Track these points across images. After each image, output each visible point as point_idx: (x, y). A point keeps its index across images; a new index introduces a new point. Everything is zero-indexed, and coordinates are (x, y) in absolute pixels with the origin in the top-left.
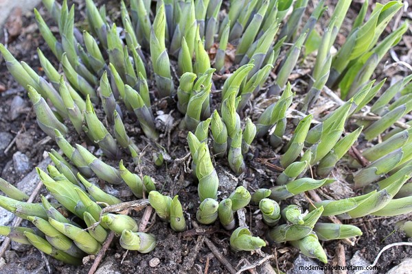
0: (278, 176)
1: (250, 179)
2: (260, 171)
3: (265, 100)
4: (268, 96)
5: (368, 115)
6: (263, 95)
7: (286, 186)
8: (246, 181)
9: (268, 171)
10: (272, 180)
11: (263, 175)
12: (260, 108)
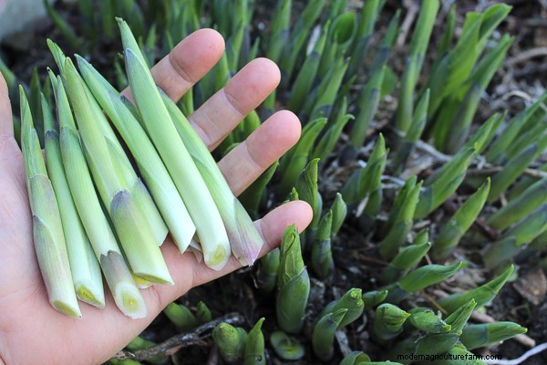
0: (379, 272)
1: (342, 284)
2: (354, 270)
3: (340, 170)
4: (341, 164)
5: (484, 168)
6: (335, 164)
7: (398, 283)
8: (337, 286)
9: (364, 267)
10: (373, 280)
11: (358, 274)
12: (334, 181)
